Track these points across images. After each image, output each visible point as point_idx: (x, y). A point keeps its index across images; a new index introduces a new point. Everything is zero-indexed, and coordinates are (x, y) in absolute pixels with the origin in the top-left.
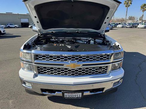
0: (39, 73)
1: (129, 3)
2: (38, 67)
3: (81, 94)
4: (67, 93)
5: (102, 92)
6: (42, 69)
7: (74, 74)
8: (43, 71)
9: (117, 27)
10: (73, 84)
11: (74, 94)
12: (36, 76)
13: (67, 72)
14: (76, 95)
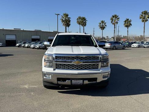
0: (57, 68)
1: (146, 17)
2: (56, 64)
3: (82, 81)
4: (73, 80)
5: (95, 82)
6: (59, 65)
7: (78, 68)
8: (59, 67)
9: (132, 46)
10: (77, 73)
11: (78, 81)
12: (54, 70)
13: (74, 67)
14: (79, 81)
